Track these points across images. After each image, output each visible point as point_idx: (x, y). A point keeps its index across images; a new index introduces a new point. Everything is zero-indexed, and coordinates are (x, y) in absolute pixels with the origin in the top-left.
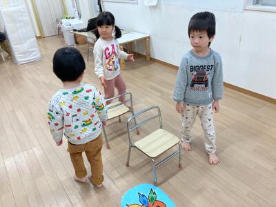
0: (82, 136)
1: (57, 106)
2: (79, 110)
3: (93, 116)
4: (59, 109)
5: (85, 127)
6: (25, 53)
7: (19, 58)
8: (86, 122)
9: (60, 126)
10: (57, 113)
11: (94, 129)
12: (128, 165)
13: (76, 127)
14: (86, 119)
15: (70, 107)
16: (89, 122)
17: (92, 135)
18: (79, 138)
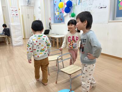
0: (40, 56)
1: (31, 41)
2: (40, 44)
3: (45, 47)
4: (32, 42)
5: (42, 52)
6: (17, 42)
7: (14, 44)
8: (42, 49)
9: (31, 50)
10: (31, 44)
11: (45, 54)
12: (56, 83)
13: (38, 51)
14: (42, 48)
15: (37, 42)
16: (43, 50)
17: (44, 56)
18: (38, 56)
